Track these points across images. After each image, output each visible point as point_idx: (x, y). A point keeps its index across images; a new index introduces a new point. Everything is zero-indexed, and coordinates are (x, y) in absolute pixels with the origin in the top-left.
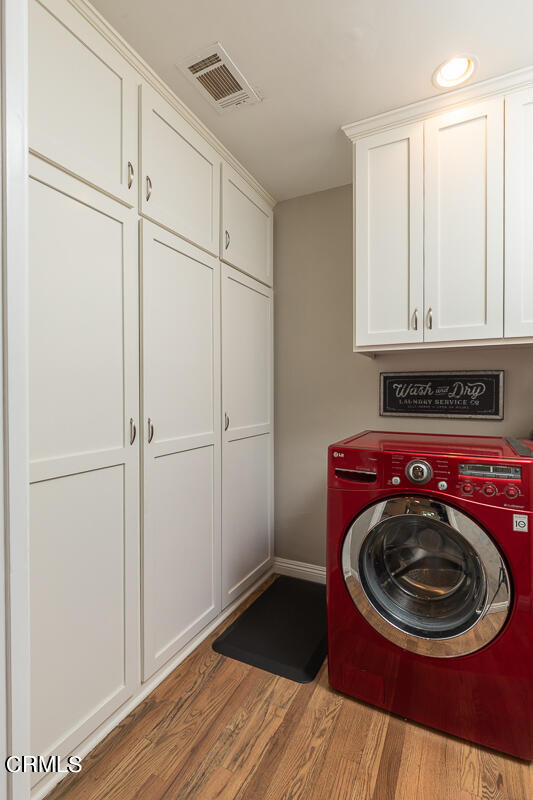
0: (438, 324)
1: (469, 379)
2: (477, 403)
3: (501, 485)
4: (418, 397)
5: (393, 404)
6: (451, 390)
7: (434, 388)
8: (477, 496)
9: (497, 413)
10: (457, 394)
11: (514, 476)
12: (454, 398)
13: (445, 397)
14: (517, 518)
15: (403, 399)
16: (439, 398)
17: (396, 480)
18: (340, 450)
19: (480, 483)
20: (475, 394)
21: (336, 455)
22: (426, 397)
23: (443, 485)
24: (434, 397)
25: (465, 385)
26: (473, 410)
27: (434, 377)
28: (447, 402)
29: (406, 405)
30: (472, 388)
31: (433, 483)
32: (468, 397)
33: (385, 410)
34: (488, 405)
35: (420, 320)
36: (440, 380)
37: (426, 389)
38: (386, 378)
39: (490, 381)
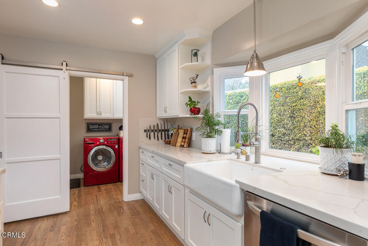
0: (103, 115)
1: (106, 124)
2: (108, 129)
3: (114, 141)
4: (95, 128)
5: (89, 130)
6: (102, 127)
7: (99, 126)
8: (111, 144)
9: (111, 131)
10: (104, 127)
11: (116, 140)
13: (101, 128)
14: (116, 146)
15: (92, 129)
16: (100, 128)
17: (98, 143)
18: (86, 139)
19: (111, 141)
20: (107, 127)
22: (97, 128)
23: (106, 143)
24: (99, 128)
25: (105, 125)
26: (107, 131)
31: (104, 143)
32: (106, 128)
33: (87, 132)
34: (110, 130)
35: (99, 113)
36: (100, 124)
37: (97, 126)
38: (87, 124)
39: (110, 125)
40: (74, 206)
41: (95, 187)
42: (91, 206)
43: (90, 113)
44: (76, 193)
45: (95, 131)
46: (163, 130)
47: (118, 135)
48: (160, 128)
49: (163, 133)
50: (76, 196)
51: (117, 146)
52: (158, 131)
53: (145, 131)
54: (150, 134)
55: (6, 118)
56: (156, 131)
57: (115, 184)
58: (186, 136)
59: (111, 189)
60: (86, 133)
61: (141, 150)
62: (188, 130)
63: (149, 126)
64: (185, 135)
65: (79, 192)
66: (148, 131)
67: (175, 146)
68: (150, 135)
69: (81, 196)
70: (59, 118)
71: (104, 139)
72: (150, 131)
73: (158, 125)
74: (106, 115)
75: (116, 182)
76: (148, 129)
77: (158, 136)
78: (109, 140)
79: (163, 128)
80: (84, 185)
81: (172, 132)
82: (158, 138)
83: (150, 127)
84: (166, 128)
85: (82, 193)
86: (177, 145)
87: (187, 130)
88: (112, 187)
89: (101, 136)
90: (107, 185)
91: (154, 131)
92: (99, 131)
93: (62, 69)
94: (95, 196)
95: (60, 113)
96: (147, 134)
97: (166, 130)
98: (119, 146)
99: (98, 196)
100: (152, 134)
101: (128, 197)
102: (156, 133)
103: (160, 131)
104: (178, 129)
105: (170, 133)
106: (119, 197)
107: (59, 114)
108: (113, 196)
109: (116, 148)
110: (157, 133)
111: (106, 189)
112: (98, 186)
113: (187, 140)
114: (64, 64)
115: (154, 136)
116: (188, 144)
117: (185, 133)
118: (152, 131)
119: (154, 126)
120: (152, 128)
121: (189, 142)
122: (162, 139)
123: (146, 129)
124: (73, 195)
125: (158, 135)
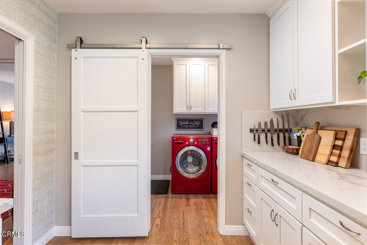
0: (193, 109)
1: (196, 120)
2: (198, 126)
3: (206, 142)
4: (185, 125)
5: (179, 127)
6: (193, 123)
7: (189, 122)
8: (202, 144)
9: (202, 129)
11: (208, 140)
12: (193, 125)
13: (191, 125)
15: (182, 125)
17: (187, 143)
18: (175, 138)
19: (202, 142)
20: (198, 124)
21: (174, 139)
22: (187, 125)
23: (196, 143)
24: (189, 125)
25: (196, 122)
26: (197, 128)
27: (189, 120)
28: (192, 126)
29: (182, 127)
30: (197, 122)
31: (194, 143)
32: (196, 125)
33: (177, 128)
34: (201, 127)
35: (189, 107)
36: (191, 121)
37: (187, 123)
38: (177, 120)
39: (201, 121)
40: (156, 226)
41: (183, 195)
42: (176, 231)
43: (179, 108)
44: (162, 203)
45: (185, 128)
46: (281, 131)
47: (210, 133)
48: (276, 127)
49: (281, 135)
50: (161, 207)
51: (209, 148)
52: (272, 131)
53: (251, 131)
54: (259, 135)
55: (83, 112)
56: (269, 131)
57: (207, 195)
58: (343, 143)
59: (202, 204)
60: (176, 130)
61: (246, 162)
62: (346, 132)
63: (258, 122)
64: (339, 143)
65: (165, 202)
66: (256, 131)
67: (313, 160)
68: (259, 138)
69: (166, 210)
70: (137, 111)
71: (194, 138)
72: (260, 131)
73: (272, 121)
74: (197, 110)
75: (208, 194)
76: (257, 127)
77: (272, 140)
78: (200, 140)
79: (281, 127)
80: (172, 192)
81: (299, 134)
82: (272, 143)
83: (260, 124)
84: (286, 127)
85: (169, 204)
86: (317, 158)
87: (344, 133)
88: (203, 201)
89: (191, 134)
90: (197, 195)
91: (266, 132)
92: (189, 127)
93: (141, 48)
94: (182, 212)
95: (138, 105)
96: (255, 136)
97: (287, 131)
98: (211, 149)
99: (185, 213)
100: (263, 136)
101: (226, 229)
102: (269, 135)
103: (276, 131)
104: (318, 129)
105: (295, 135)
106: (212, 221)
107: (137, 107)
108: (203, 218)
109: (208, 150)
110: (272, 135)
111: (195, 204)
112: (187, 195)
113: (346, 153)
114: (144, 40)
115: (266, 139)
116: (350, 162)
117: (338, 136)
118: (262, 131)
119: (266, 123)
120: (263, 127)
121: (352, 157)
122: (279, 144)
123: (252, 127)
124: (159, 205)
125: (272, 137)
